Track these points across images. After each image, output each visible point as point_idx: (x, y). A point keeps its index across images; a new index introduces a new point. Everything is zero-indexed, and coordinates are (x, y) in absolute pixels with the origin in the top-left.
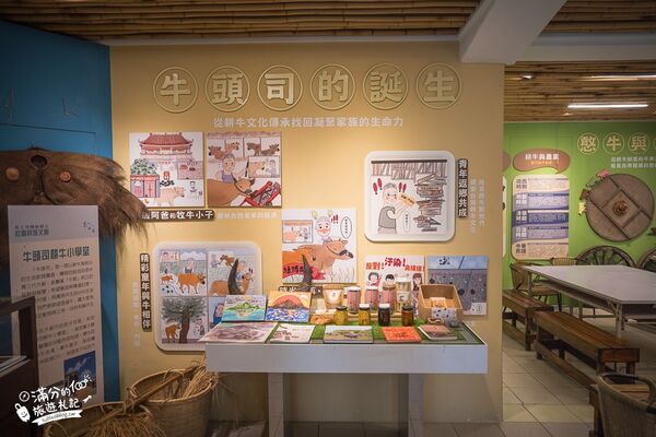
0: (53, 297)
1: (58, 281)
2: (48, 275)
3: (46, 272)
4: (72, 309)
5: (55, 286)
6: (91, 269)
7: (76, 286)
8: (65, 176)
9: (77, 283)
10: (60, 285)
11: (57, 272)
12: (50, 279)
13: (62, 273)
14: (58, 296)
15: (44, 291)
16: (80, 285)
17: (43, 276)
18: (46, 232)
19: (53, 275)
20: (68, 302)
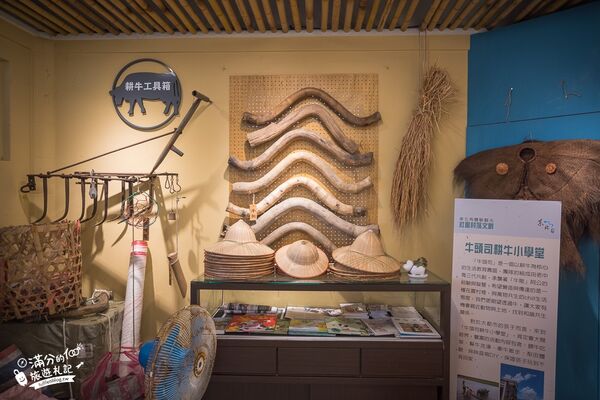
0: (494, 293)
1: (500, 279)
2: (489, 269)
3: (488, 266)
4: (515, 312)
5: (497, 282)
6: (545, 275)
7: (522, 289)
8: (551, 167)
9: (525, 286)
10: (502, 283)
11: (500, 269)
12: (491, 274)
13: (505, 271)
14: (500, 294)
15: (484, 285)
16: (528, 290)
17: (484, 269)
18: (491, 226)
19: (495, 271)
20: (510, 303)
